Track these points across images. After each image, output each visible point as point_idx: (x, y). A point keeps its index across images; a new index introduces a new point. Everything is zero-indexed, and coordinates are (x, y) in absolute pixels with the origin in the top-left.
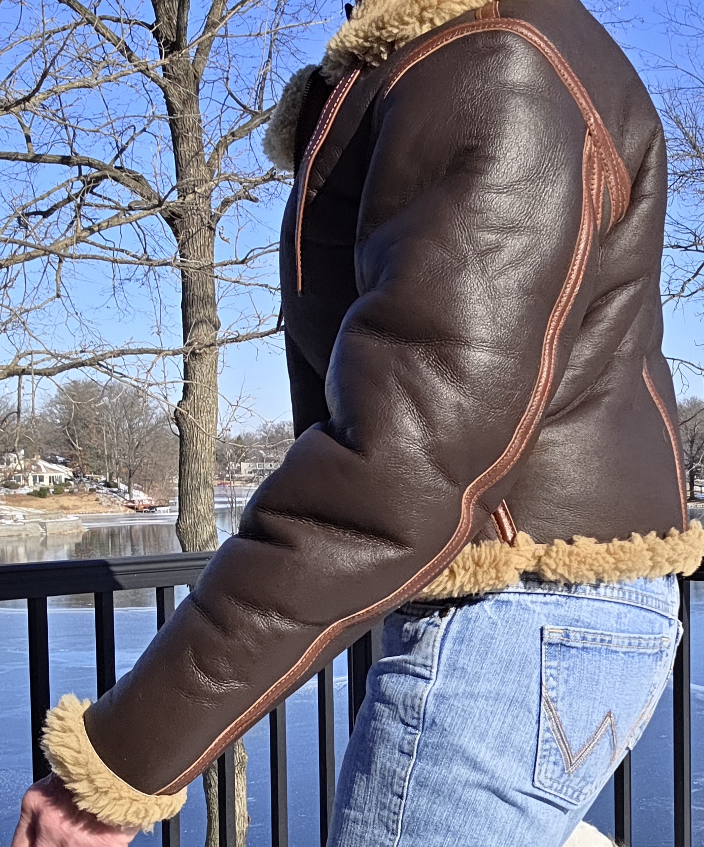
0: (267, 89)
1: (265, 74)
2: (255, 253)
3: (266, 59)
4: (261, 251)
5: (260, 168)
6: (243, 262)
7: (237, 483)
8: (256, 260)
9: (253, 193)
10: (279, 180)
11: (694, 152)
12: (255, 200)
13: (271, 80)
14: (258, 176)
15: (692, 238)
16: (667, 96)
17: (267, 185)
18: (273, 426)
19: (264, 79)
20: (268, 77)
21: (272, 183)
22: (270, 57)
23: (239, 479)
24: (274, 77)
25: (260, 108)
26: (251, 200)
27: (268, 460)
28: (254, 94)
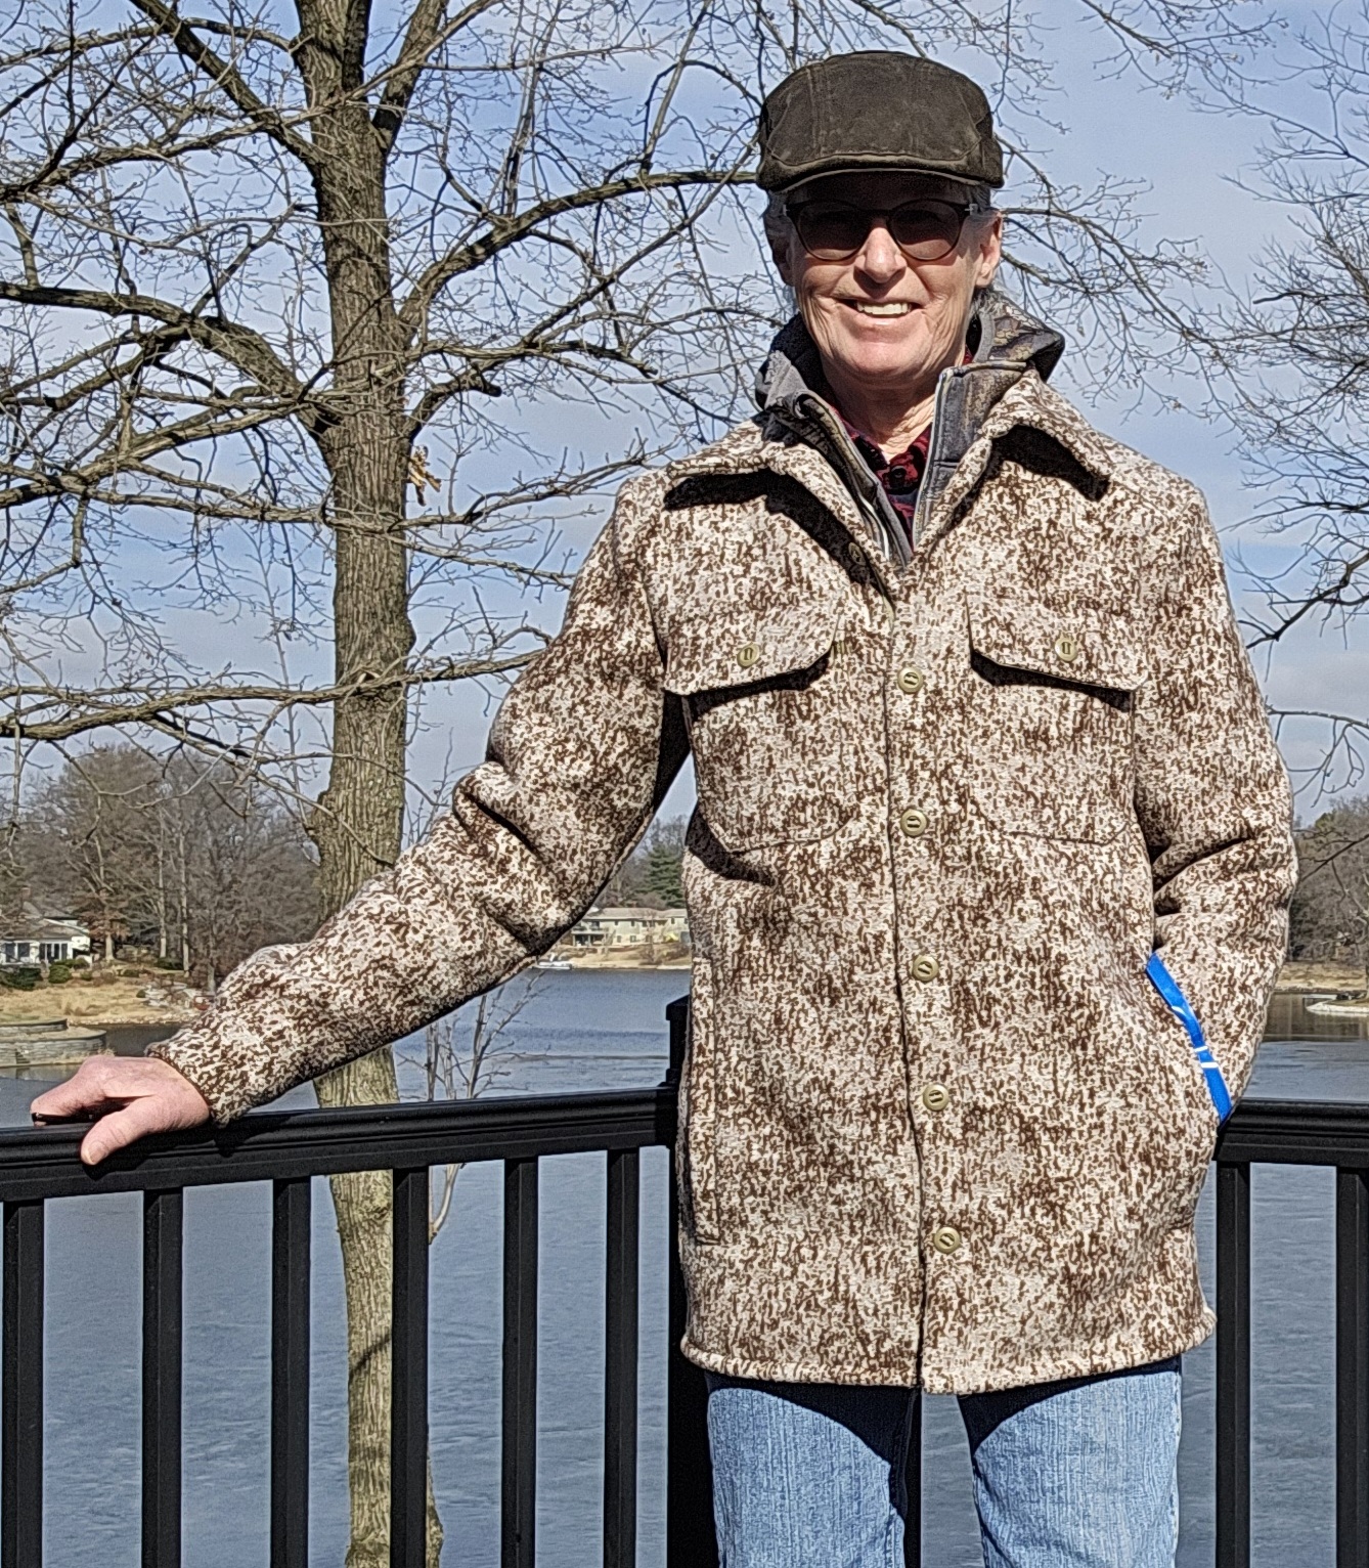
2: (492, 501)
4: (503, 498)
6: (464, 520)
8: (492, 517)
9: (492, 378)
12: (496, 392)
13: (535, 151)
17: (523, 364)
25: (512, 207)
26: (488, 391)
28: (498, 184)
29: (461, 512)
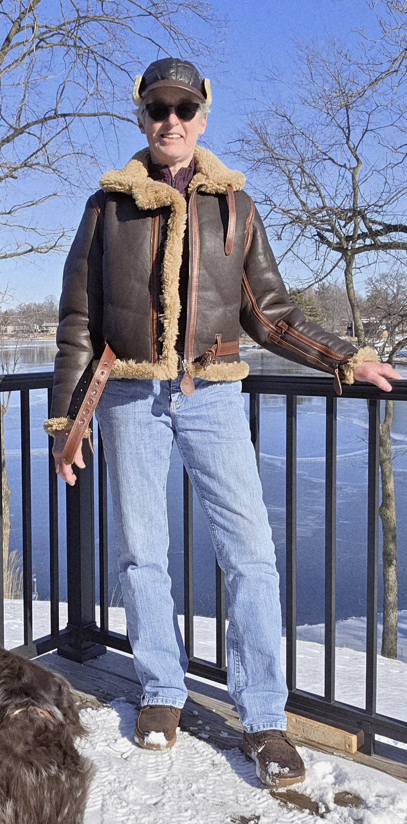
0: (23, 115)
1: (22, 106)
2: (16, 208)
3: (22, 98)
4: (19, 207)
5: (19, 160)
6: (10, 213)
7: (5, 338)
8: (16, 212)
9: (15, 174)
10: (29, 166)
11: (266, 148)
12: (16, 178)
13: (25, 110)
14: (18, 165)
15: (264, 197)
16: (250, 116)
17: (23, 170)
18: (25, 305)
19: (21, 110)
20: (24, 107)
21: (26, 168)
22: (24, 96)
23: (6, 335)
24: (27, 108)
25: (19, 126)
26: (14, 178)
27: (22, 325)
28: (16, 118)
29: (8, 211)
